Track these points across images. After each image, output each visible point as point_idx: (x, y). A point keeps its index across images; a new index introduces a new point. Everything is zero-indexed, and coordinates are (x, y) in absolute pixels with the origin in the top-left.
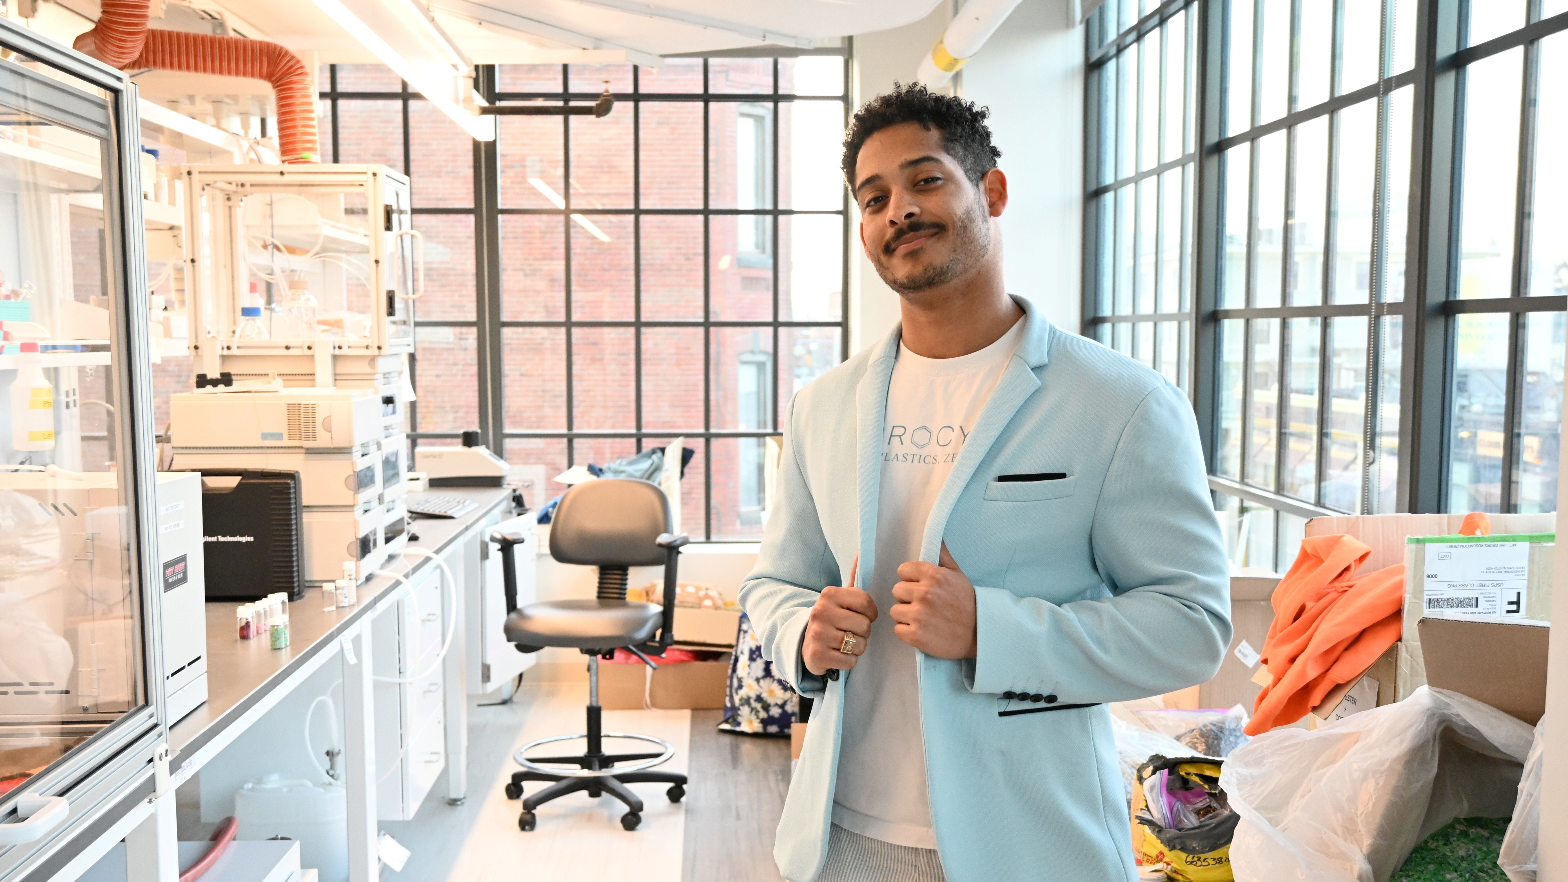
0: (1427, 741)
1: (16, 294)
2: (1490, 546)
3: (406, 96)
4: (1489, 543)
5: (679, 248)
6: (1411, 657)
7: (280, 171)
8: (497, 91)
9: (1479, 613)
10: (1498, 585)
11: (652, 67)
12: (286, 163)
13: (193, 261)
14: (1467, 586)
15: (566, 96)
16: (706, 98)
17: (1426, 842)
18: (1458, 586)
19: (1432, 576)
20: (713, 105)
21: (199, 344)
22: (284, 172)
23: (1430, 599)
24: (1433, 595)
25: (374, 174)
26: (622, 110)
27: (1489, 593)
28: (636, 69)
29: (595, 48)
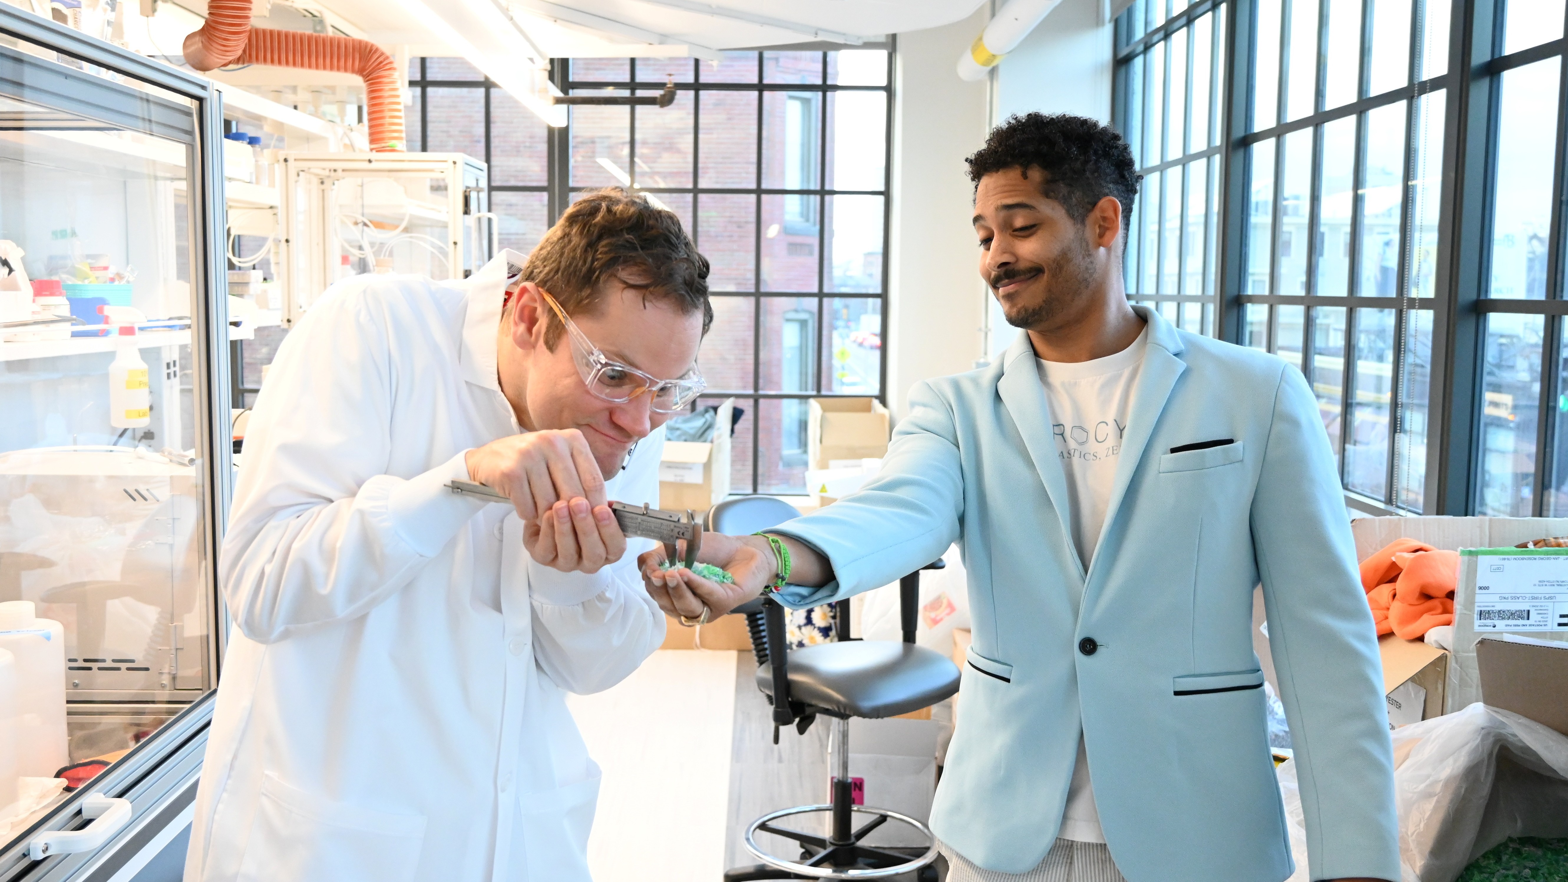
0: (1483, 761)
1: (120, 276)
2: (1542, 559)
3: (487, 85)
4: (1542, 556)
5: (732, 217)
6: (1461, 667)
7: (368, 159)
8: (571, 79)
9: (1530, 625)
10: (1550, 598)
11: (712, 60)
12: (374, 151)
13: (287, 241)
14: (1518, 598)
15: (633, 85)
16: (761, 87)
17: (1477, 861)
18: (1510, 598)
19: (1484, 588)
20: (767, 94)
21: (291, 318)
22: (371, 159)
23: (1481, 611)
24: (1484, 606)
25: (455, 163)
26: (685, 98)
27: (1541, 606)
28: (697, 61)
29: (661, 43)
